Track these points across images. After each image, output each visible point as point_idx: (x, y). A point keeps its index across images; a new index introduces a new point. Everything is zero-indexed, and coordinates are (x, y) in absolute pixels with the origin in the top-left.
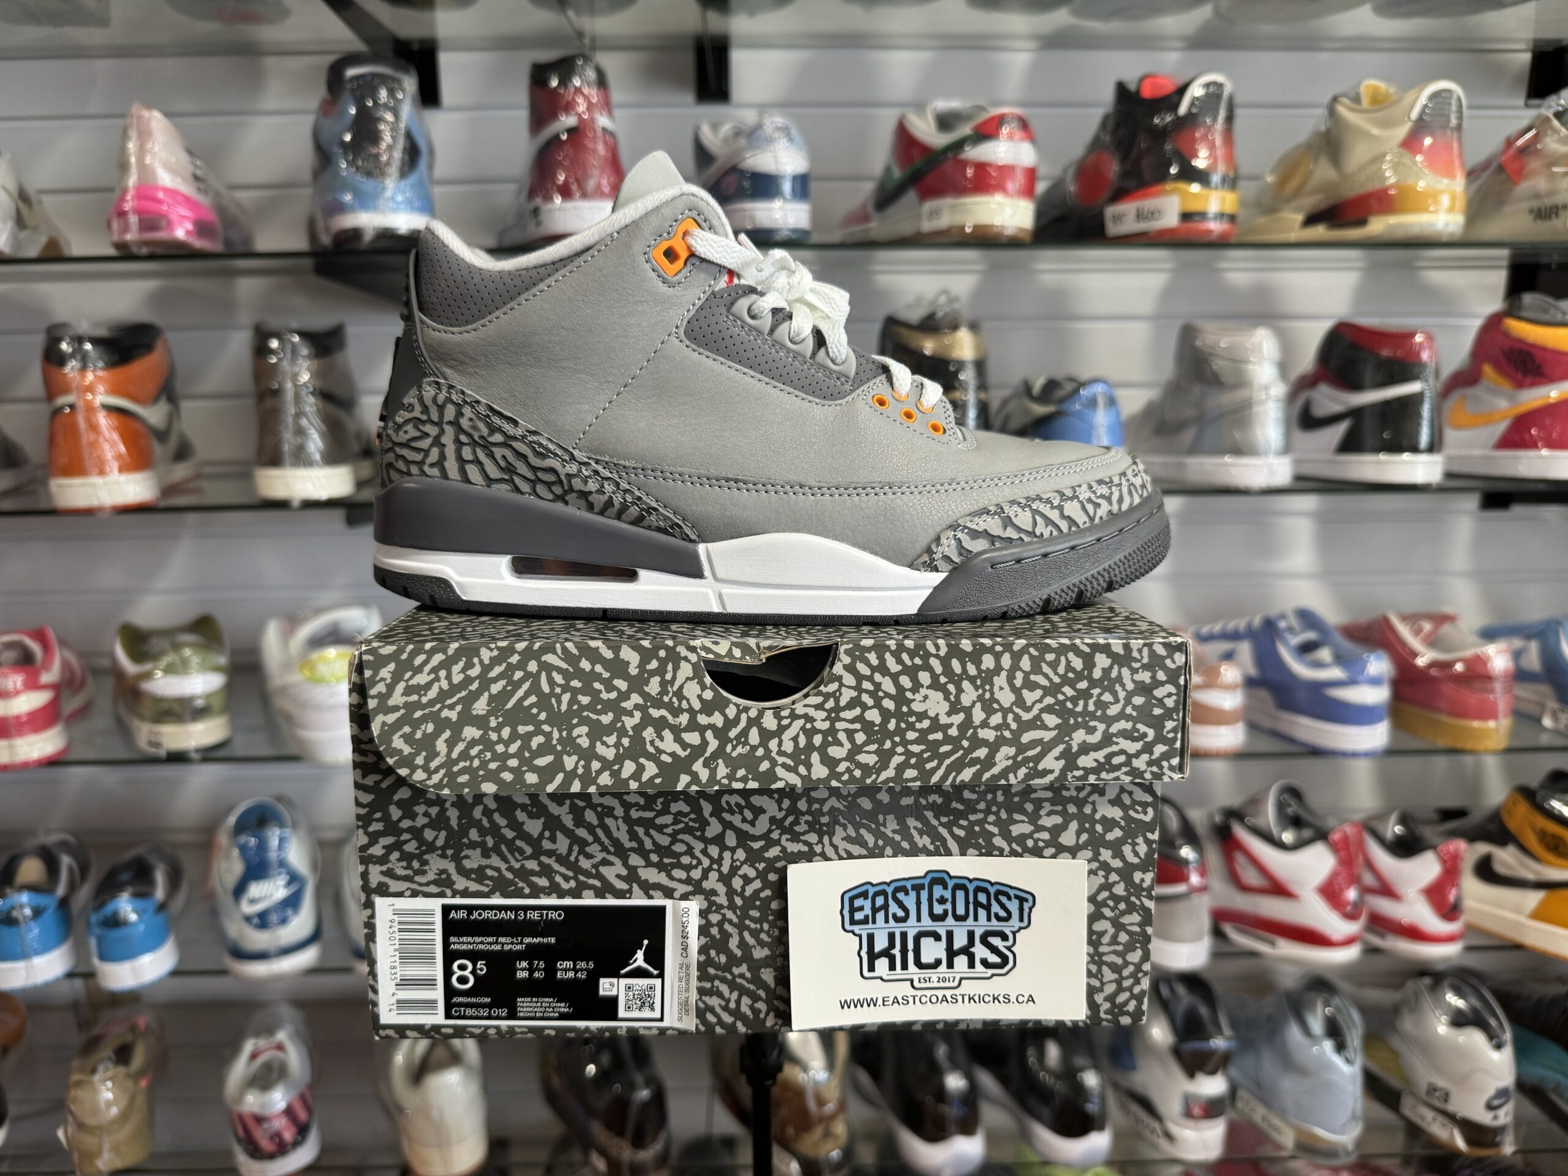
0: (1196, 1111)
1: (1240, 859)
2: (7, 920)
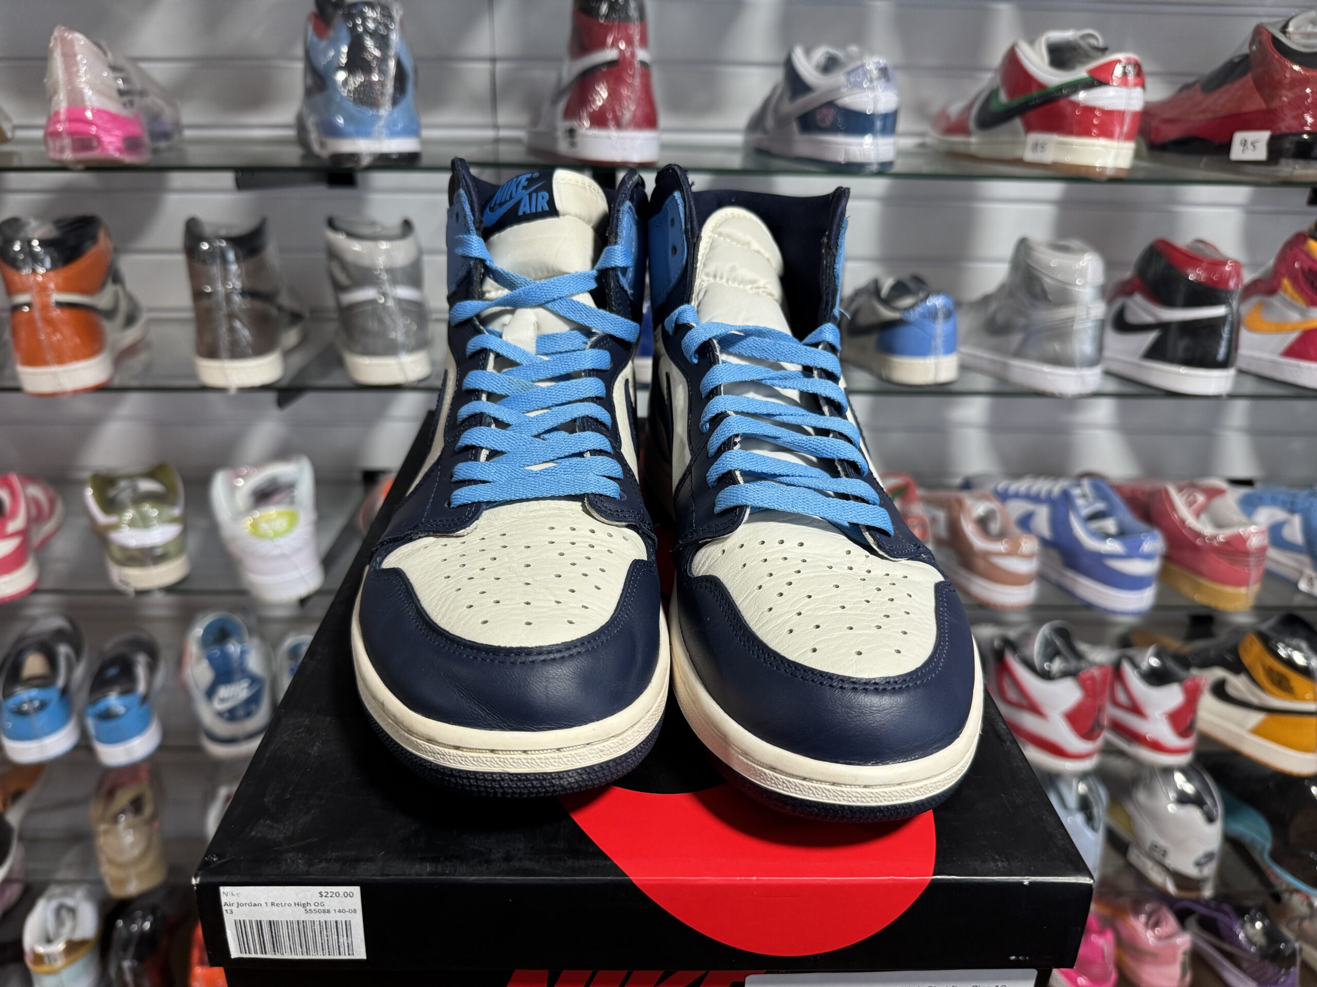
2: (19, 712)
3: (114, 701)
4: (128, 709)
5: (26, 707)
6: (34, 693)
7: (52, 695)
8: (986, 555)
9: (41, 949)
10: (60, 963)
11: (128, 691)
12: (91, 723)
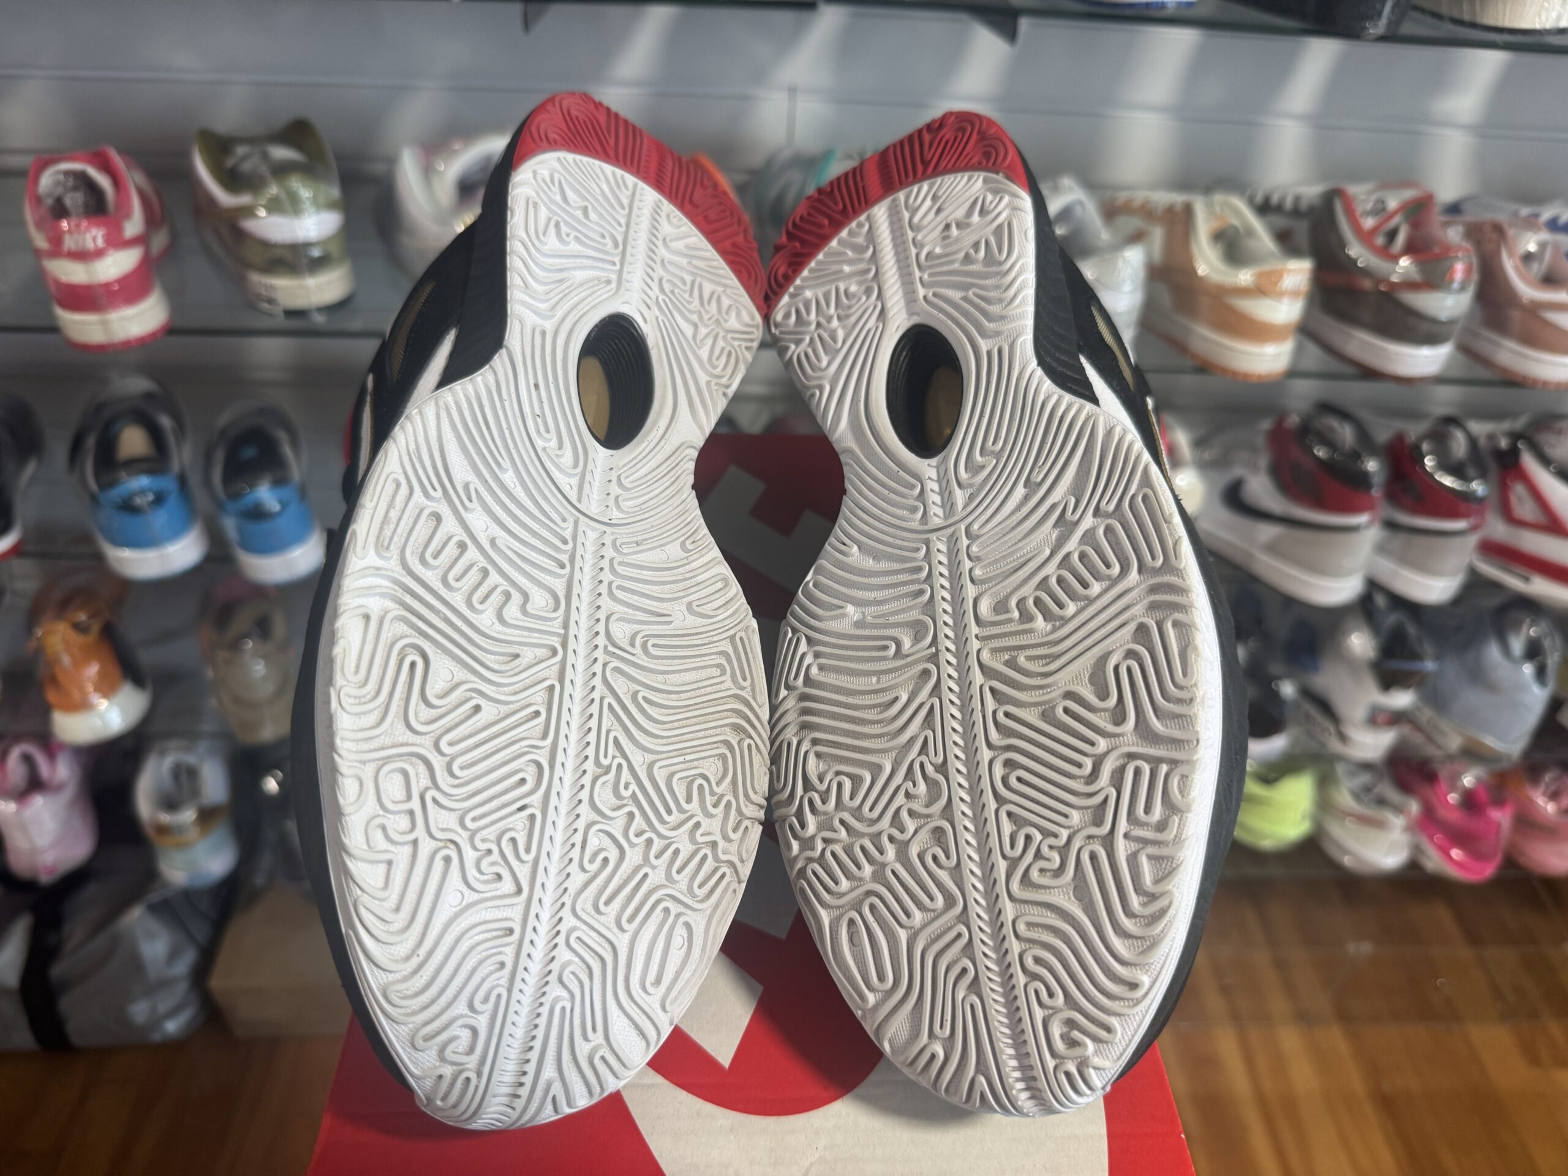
0: (1379, 719)
1: (1519, 490)
2: (128, 507)
3: (265, 494)
4: (284, 504)
5: (138, 501)
6: (143, 481)
7: (168, 483)
8: (1534, 309)
9: (165, 818)
10: (193, 833)
11: (280, 482)
12: (230, 525)
